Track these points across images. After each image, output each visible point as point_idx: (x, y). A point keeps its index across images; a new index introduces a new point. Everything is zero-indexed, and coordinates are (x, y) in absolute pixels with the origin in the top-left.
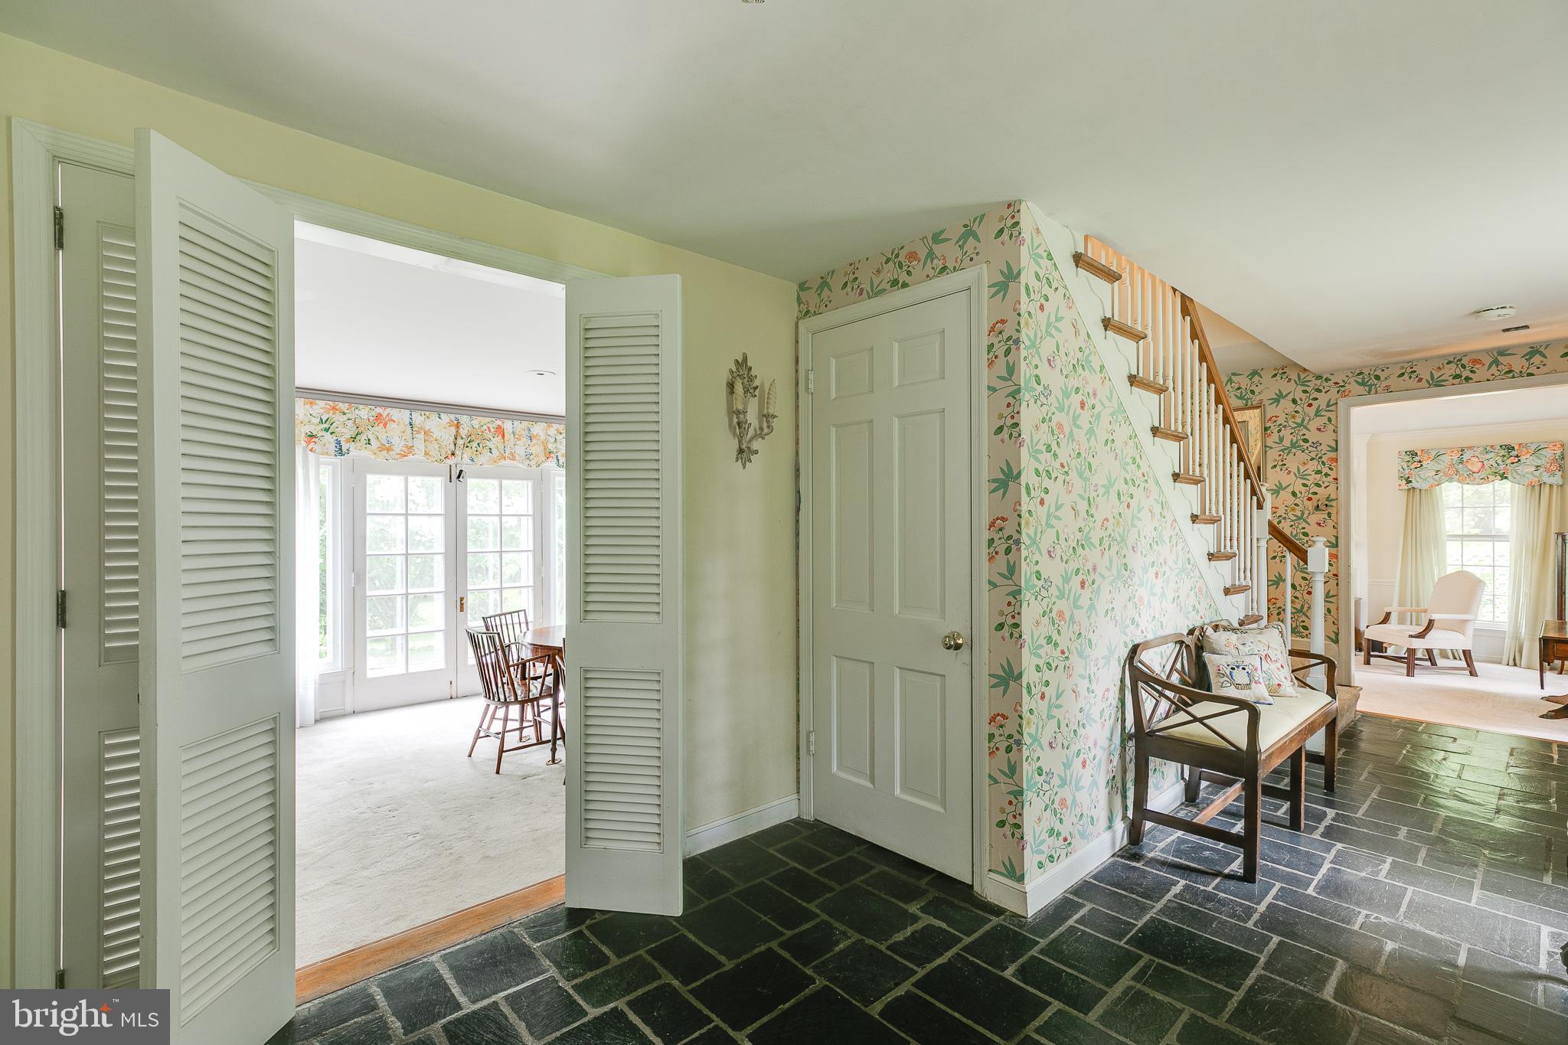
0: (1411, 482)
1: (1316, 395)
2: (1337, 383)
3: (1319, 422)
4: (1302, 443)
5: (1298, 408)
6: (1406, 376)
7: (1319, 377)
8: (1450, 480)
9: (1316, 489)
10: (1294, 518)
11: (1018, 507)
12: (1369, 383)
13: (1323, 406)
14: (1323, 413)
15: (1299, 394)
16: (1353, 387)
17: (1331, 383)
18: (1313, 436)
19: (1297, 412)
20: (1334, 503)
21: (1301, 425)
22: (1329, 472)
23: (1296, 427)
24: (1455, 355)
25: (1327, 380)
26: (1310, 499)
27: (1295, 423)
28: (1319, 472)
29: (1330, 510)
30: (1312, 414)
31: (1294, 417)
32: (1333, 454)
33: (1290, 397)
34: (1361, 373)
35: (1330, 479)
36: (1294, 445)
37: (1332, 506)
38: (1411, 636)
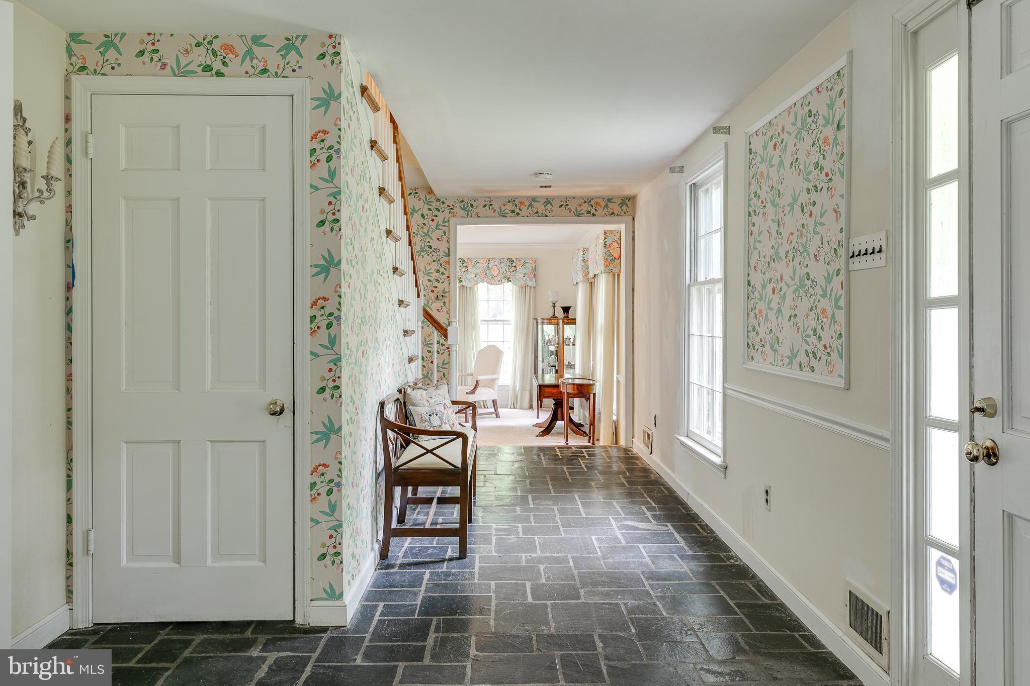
0: (461, 281)
1: (436, 213)
2: (449, 206)
3: (439, 233)
4: (428, 249)
5: (425, 222)
6: (487, 207)
8: (483, 281)
9: (436, 284)
11: (338, 289)
12: (467, 209)
13: (441, 222)
14: (441, 227)
15: (426, 212)
16: (458, 210)
17: (445, 205)
18: (435, 244)
19: (424, 224)
20: (447, 295)
21: (427, 234)
22: (445, 272)
23: (424, 236)
24: (510, 197)
25: (443, 203)
26: (432, 291)
27: (423, 232)
28: (438, 271)
29: (445, 299)
30: (434, 228)
31: (422, 228)
32: (446, 259)
33: (420, 212)
34: (462, 201)
35: (445, 276)
36: (423, 250)
37: (446, 297)
38: (468, 393)
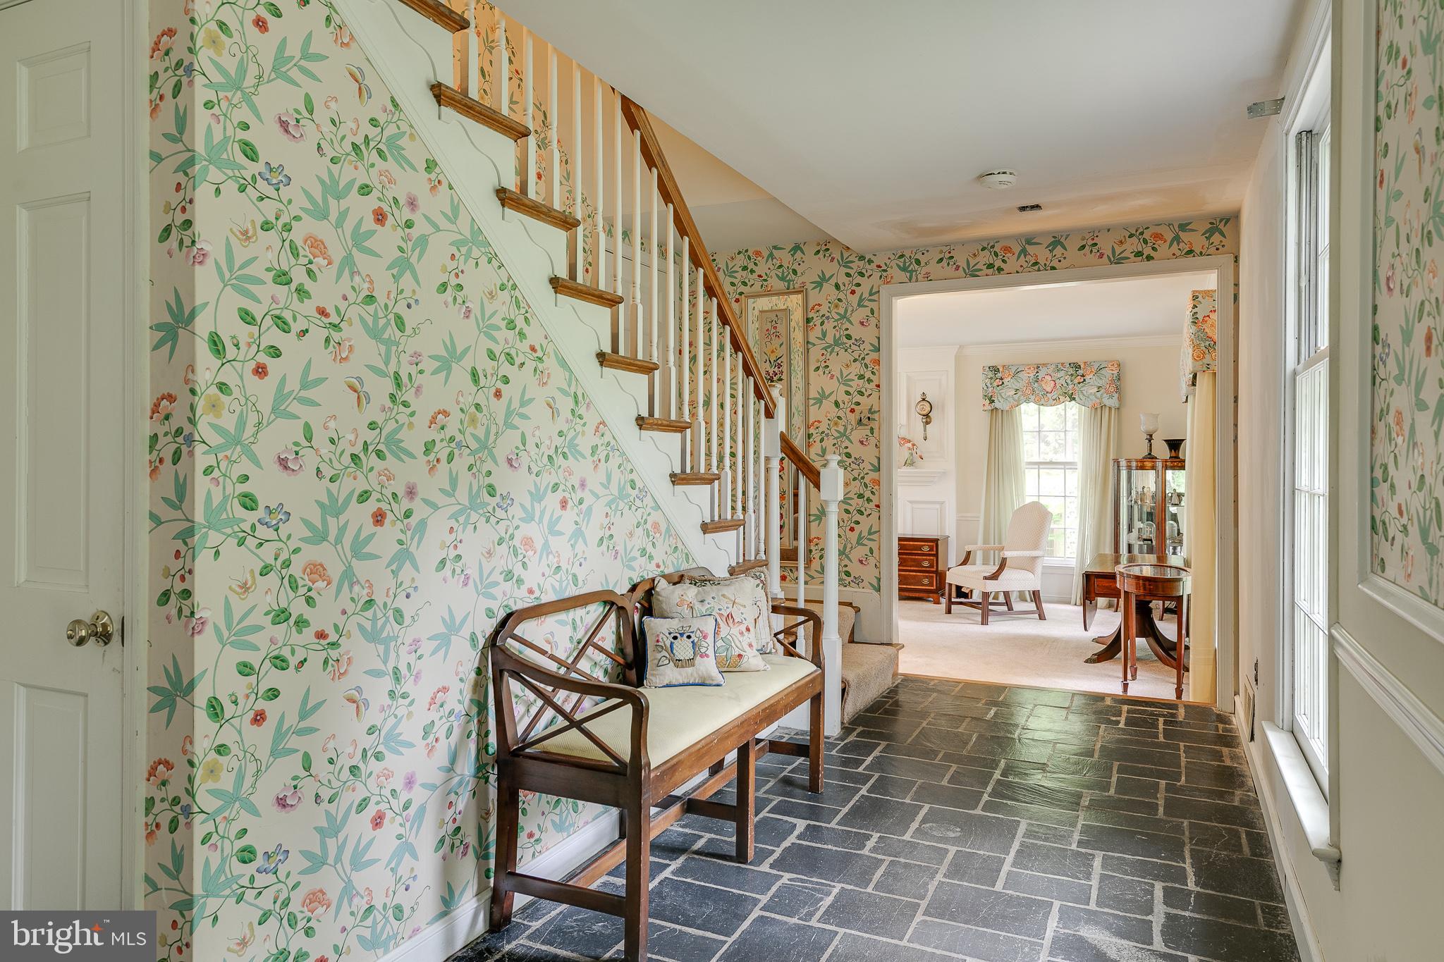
1: (859, 279)
2: (879, 266)
3: (862, 313)
4: (845, 340)
5: (841, 296)
6: (944, 263)
7: (862, 258)
8: (1028, 400)
9: (859, 398)
10: (837, 435)
12: (910, 269)
13: (866, 295)
14: (866, 303)
15: (842, 279)
16: (895, 272)
17: (873, 266)
18: (856, 331)
19: (840, 300)
20: (876, 416)
21: (844, 316)
22: (872, 377)
23: (839, 320)
24: (988, 239)
25: (870, 261)
26: (852, 411)
27: (838, 314)
28: (861, 377)
29: (873, 424)
30: (855, 304)
31: (837, 306)
32: (875, 355)
33: (833, 281)
34: (902, 256)
35: (872, 386)
36: (837, 342)
37: (874, 420)
38: (986, 578)
